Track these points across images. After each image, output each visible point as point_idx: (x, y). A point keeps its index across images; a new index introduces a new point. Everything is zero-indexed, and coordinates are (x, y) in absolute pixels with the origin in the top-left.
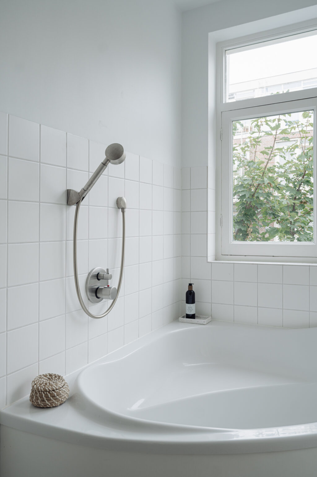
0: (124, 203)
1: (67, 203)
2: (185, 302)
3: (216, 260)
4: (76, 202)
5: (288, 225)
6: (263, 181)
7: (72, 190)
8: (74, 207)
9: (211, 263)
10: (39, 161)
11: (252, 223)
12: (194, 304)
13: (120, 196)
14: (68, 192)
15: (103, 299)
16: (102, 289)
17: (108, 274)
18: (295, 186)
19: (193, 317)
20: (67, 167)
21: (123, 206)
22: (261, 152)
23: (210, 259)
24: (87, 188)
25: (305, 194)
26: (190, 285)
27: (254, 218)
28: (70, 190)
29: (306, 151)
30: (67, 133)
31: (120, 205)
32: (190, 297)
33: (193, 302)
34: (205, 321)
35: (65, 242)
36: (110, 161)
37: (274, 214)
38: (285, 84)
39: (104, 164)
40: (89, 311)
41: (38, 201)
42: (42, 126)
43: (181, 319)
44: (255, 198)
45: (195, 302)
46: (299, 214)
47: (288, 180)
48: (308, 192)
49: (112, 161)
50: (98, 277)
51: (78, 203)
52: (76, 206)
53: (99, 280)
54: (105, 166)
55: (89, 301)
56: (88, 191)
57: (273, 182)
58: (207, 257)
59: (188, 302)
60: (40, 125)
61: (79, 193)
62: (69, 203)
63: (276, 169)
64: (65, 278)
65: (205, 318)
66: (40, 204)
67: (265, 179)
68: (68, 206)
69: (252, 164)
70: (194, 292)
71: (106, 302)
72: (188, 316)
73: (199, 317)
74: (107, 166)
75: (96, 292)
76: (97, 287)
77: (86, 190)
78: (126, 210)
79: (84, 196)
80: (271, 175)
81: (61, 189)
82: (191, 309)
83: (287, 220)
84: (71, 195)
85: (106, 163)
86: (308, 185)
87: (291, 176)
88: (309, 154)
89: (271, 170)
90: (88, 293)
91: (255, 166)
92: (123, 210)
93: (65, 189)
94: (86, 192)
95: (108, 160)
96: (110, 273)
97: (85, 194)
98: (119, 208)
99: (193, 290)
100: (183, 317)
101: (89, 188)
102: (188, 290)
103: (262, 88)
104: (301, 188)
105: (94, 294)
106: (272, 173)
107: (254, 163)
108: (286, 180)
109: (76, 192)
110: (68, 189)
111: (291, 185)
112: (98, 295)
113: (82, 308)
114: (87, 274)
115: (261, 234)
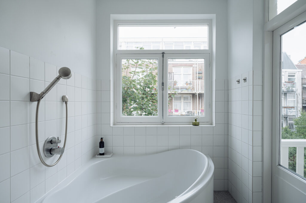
0: (67, 99)
1: (31, 100)
2: (99, 147)
3: (114, 125)
4: (38, 100)
5: (141, 106)
6: (131, 86)
7: (34, 93)
8: (36, 103)
9: (112, 127)
10: (9, 74)
11: (126, 104)
12: (104, 148)
13: (64, 95)
14: (31, 94)
15: (54, 154)
16: (54, 149)
17: (58, 140)
18: (144, 89)
19: (103, 154)
20: (30, 78)
21: (66, 101)
22: (129, 72)
23: (112, 125)
24: (46, 92)
25: (148, 92)
26: (102, 139)
27: (126, 102)
28: (33, 92)
29: (148, 74)
30: (30, 57)
31: (64, 100)
32: (102, 145)
33: (103, 147)
34: (110, 156)
35: (29, 124)
36: (62, 77)
37: (135, 101)
38: (135, 42)
39: (58, 79)
40: (46, 163)
41: (9, 99)
42: (11, 51)
43: (97, 156)
44: (127, 93)
45: (105, 147)
46: (145, 101)
47: (140, 85)
48: (149, 91)
49: (63, 77)
50: (51, 142)
51: (39, 101)
52: (37, 102)
53: (52, 144)
54: (58, 80)
55: (46, 157)
56: (46, 93)
57: (135, 87)
58: (110, 124)
59: (100, 147)
60: (10, 51)
61: (39, 94)
62: (32, 100)
63: (136, 81)
64: (29, 146)
65: (110, 154)
66: (10, 102)
67: (132, 85)
68: (31, 102)
69: (125, 77)
70: (103, 142)
71: (56, 156)
72: (101, 154)
73: (106, 154)
74: (59, 80)
75: (50, 151)
76: (50, 148)
77: (44, 93)
78: (68, 103)
79: (43, 96)
80: (134, 83)
81: (26, 91)
82: (102, 150)
83: (141, 103)
84: (33, 95)
85: (59, 78)
86: (149, 89)
87: (142, 84)
88: (150, 75)
89: (134, 81)
90: (45, 152)
91: (127, 79)
92: (66, 103)
93: (28, 91)
94: (45, 94)
95: (60, 76)
96: (59, 140)
97: (44, 95)
98: (63, 102)
99: (103, 141)
100: (98, 155)
101: (47, 92)
102: (100, 141)
103: (125, 42)
104: (146, 90)
105: (49, 152)
106: (134, 82)
107: (127, 77)
108: (140, 86)
109: (37, 94)
110: (31, 91)
111: (142, 88)
112: (52, 153)
113: (41, 162)
114: (44, 142)
115: (129, 109)
